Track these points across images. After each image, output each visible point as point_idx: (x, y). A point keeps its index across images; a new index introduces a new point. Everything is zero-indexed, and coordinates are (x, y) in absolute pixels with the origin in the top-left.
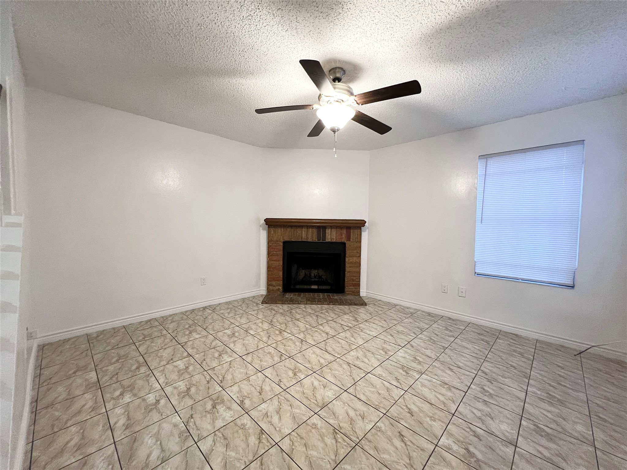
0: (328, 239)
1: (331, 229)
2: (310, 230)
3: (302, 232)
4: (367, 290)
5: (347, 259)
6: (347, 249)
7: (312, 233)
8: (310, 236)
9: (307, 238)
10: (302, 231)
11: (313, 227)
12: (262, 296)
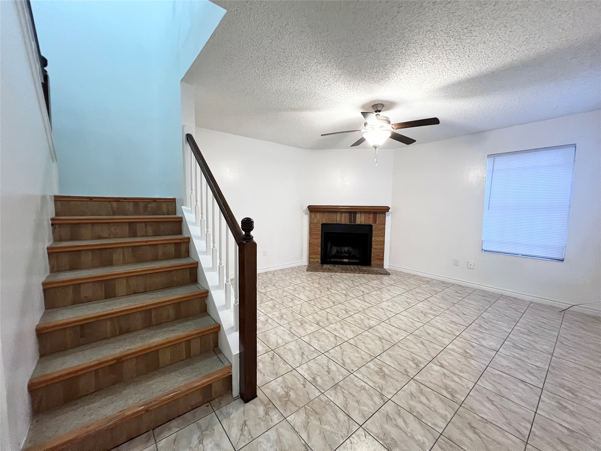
0: (358, 222)
1: (361, 214)
2: (344, 215)
3: (337, 217)
4: (389, 264)
5: (373, 239)
6: (373, 230)
7: (345, 216)
8: (343, 219)
9: (341, 221)
10: (337, 215)
11: (345, 212)
12: (305, 266)
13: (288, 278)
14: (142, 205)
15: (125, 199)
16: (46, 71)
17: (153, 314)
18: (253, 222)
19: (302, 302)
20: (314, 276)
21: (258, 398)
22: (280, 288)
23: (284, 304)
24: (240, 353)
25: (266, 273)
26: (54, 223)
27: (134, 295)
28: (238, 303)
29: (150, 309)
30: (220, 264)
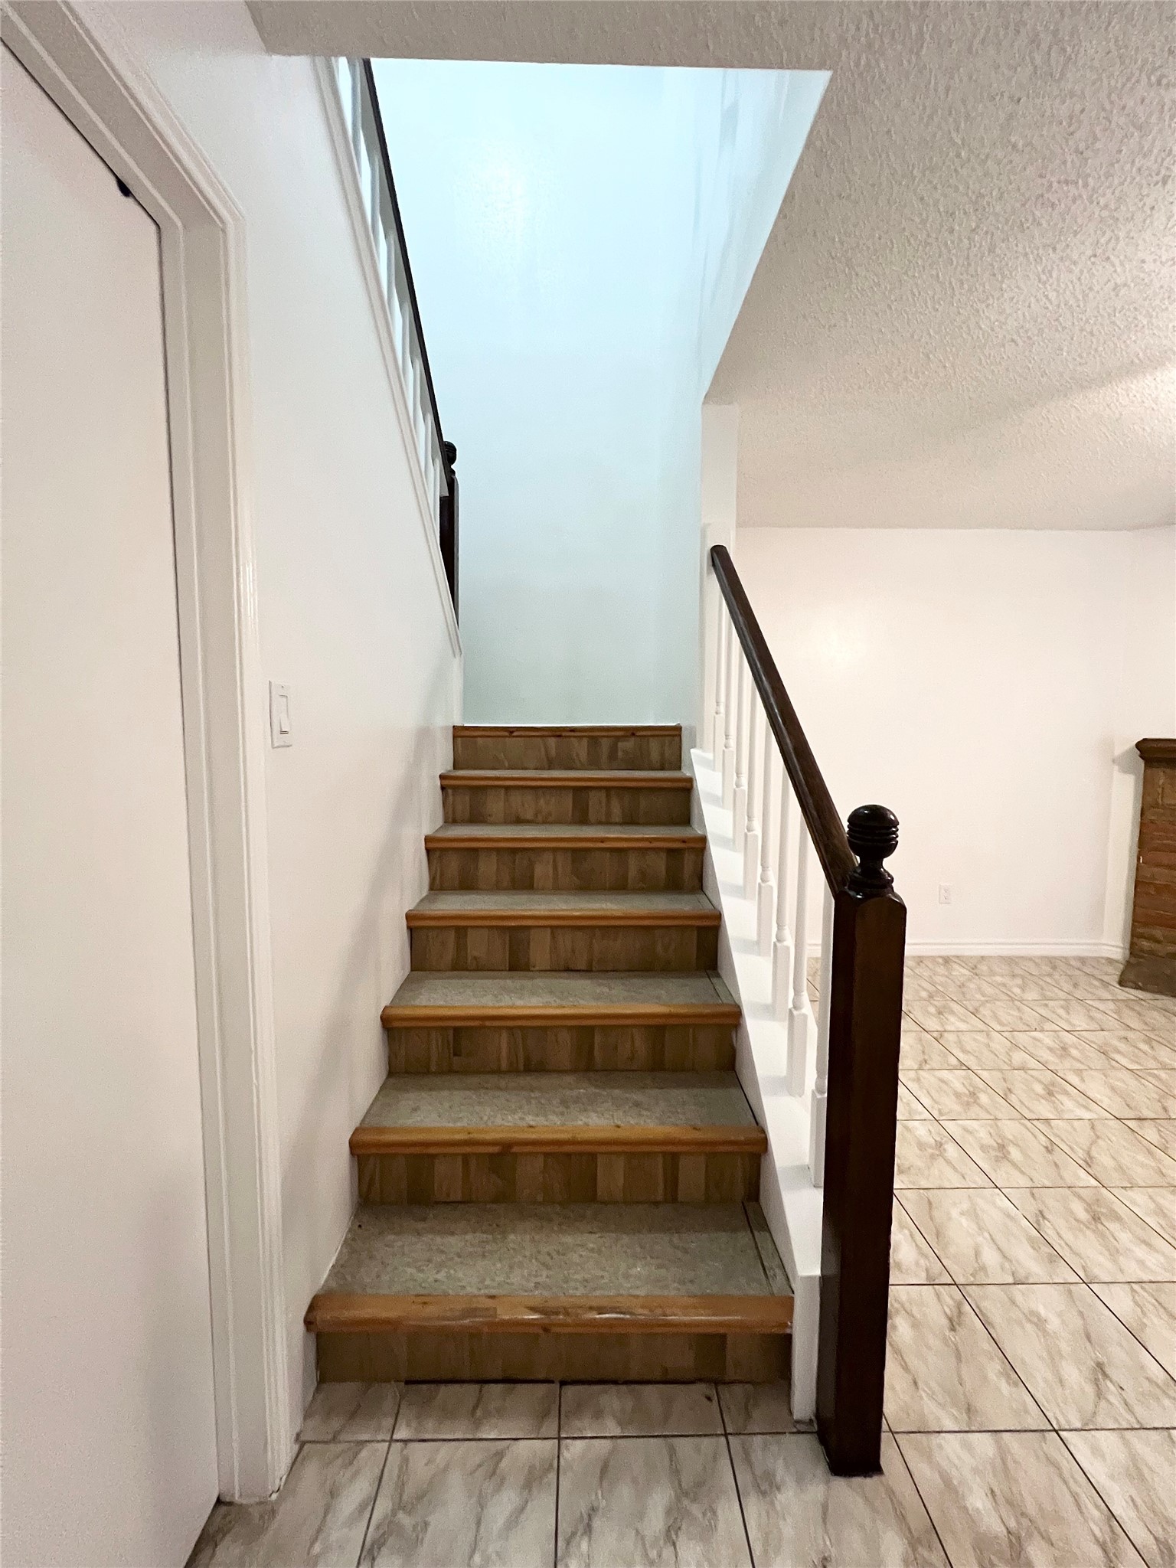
12: (1110, 961)
13: (1032, 995)
14: (605, 744)
15: (573, 730)
16: (453, 472)
17: (598, 1039)
18: (895, 823)
19: (1095, 1116)
20: (1155, 1014)
21: (883, 1478)
22: (998, 1028)
23: (1013, 1099)
24: (824, 1279)
25: (947, 960)
26: (448, 786)
27: (565, 974)
28: (826, 1095)
29: (592, 1028)
30: (779, 939)
